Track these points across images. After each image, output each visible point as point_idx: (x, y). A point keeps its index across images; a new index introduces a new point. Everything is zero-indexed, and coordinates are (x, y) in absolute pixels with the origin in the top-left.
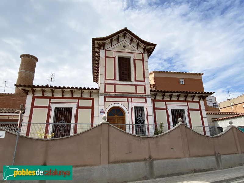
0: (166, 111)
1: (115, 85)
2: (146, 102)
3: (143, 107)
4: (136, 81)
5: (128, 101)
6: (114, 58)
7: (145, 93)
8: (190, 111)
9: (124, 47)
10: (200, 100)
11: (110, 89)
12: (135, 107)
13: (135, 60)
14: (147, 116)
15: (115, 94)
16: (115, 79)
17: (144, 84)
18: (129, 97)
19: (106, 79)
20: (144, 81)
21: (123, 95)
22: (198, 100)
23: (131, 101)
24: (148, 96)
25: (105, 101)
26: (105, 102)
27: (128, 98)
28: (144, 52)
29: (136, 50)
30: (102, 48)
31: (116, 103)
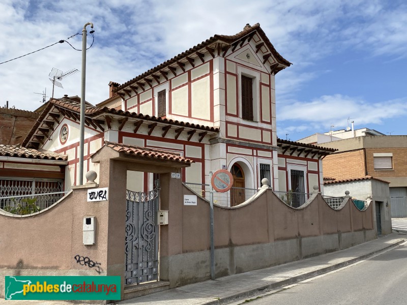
0: (285, 171)
1: (238, 125)
2: (272, 158)
3: (269, 165)
4: (262, 122)
5: (253, 155)
6: (236, 75)
7: (271, 144)
8: (309, 174)
9: (248, 56)
10: (319, 158)
11: (232, 132)
12: (261, 164)
13: (261, 84)
14: (273, 178)
15: (240, 142)
16: (237, 116)
17: (271, 129)
18: (255, 147)
19: (227, 114)
20: (270, 123)
21: (249, 143)
22: (317, 159)
23: (257, 156)
24: (274, 149)
25: (227, 152)
26: (228, 154)
27: (253, 148)
28: (271, 73)
29: (262, 65)
30: (221, 55)
31: (240, 156)
